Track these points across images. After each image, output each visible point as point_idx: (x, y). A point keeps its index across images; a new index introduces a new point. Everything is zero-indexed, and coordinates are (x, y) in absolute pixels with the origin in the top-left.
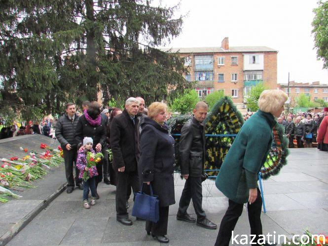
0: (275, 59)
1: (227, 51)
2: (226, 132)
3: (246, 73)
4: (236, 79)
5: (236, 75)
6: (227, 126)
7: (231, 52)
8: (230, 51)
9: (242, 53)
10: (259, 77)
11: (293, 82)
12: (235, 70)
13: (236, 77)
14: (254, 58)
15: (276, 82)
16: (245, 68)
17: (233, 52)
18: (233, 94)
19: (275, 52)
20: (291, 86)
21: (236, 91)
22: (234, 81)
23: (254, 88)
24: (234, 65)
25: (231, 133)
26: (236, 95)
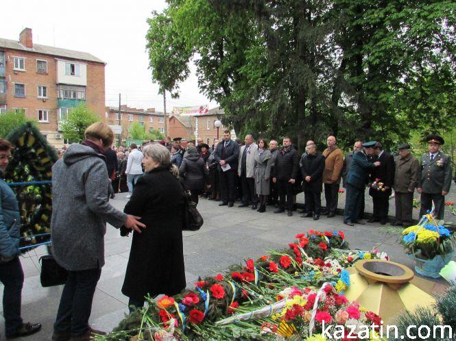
0: (103, 74)
1: (29, 50)
2: (30, 178)
3: (61, 87)
4: (44, 95)
5: (44, 88)
6: (31, 168)
7: (37, 53)
8: (34, 50)
9: (54, 57)
10: (80, 96)
11: (126, 106)
12: (43, 81)
13: (45, 92)
14: (73, 67)
15: (104, 104)
16: (60, 80)
17: (41, 54)
18: (40, 118)
19: (103, 64)
20: (123, 111)
21: (45, 112)
22: (42, 97)
23: (73, 110)
24: (41, 72)
25: (39, 179)
26: (45, 119)
